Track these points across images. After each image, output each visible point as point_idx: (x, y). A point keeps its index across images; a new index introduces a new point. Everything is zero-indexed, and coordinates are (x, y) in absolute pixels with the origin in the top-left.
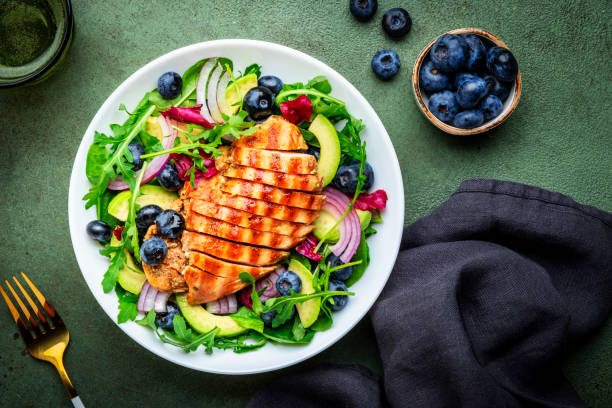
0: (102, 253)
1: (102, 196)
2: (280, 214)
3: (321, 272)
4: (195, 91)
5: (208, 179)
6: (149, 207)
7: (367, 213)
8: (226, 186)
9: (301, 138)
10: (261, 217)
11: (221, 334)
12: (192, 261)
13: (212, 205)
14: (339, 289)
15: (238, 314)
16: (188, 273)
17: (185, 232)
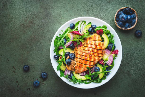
0: (57, 62)
1: (57, 50)
2: (96, 54)
3: (104, 67)
4: (78, 28)
5: (80, 46)
6: (67, 52)
7: (114, 54)
8: (84, 48)
9: (101, 38)
10: (91, 55)
11: (82, 80)
12: (76, 64)
13: (81, 52)
14: (108, 71)
15: (86, 76)
16: (76, 66)
17: (75, 58)
